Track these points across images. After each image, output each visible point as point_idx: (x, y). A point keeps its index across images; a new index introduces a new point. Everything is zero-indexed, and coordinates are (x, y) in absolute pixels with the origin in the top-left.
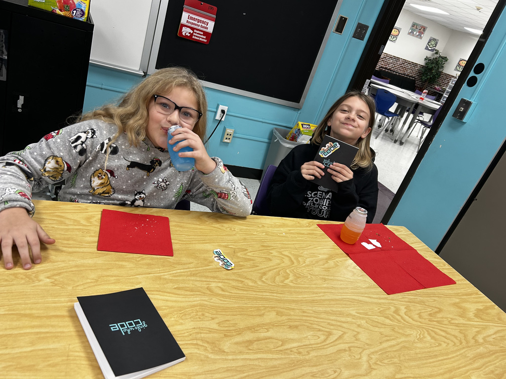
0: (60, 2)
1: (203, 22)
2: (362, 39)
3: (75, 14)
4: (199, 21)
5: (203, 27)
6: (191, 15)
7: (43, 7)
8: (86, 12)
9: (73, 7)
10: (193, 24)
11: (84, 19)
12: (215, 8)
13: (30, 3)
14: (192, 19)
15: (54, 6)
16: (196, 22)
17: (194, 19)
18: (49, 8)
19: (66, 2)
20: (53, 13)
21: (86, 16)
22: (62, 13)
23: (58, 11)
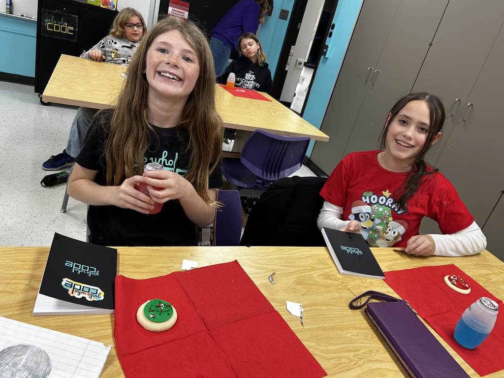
0: (102, 1)
1: (182, 13)
2: (286, 19)
3: (110, 7)
4: (179, 12)
5: (182, 15)
6: (174, 9)
7: (95, 4)
8: (115, 6)
9: (109, 4)
10: (175, 14)
11: (114, 9)
12: (188, 4)
13: (88, 2)
14: (174, 10)
15: (100, 3)
16: (177, 13)
17: (176, 11)
18: (98, 5)
19: (106, 1)
20: (99, 7)
21: (115, 8)
22: (104, 7)
23: (102, 6)
